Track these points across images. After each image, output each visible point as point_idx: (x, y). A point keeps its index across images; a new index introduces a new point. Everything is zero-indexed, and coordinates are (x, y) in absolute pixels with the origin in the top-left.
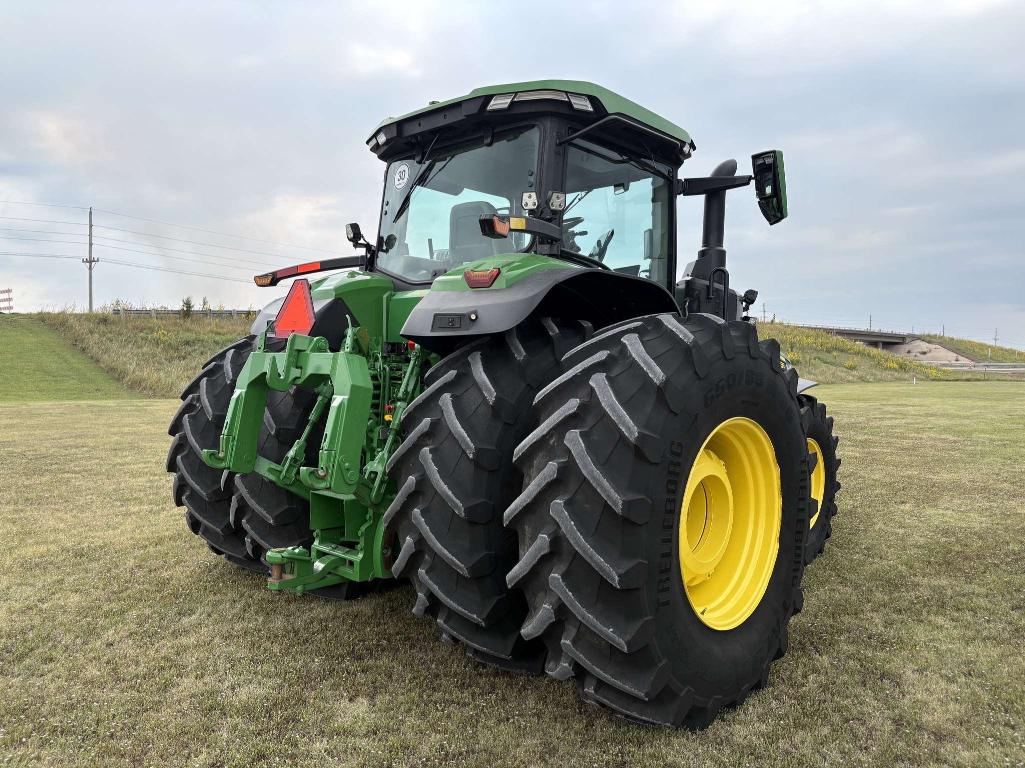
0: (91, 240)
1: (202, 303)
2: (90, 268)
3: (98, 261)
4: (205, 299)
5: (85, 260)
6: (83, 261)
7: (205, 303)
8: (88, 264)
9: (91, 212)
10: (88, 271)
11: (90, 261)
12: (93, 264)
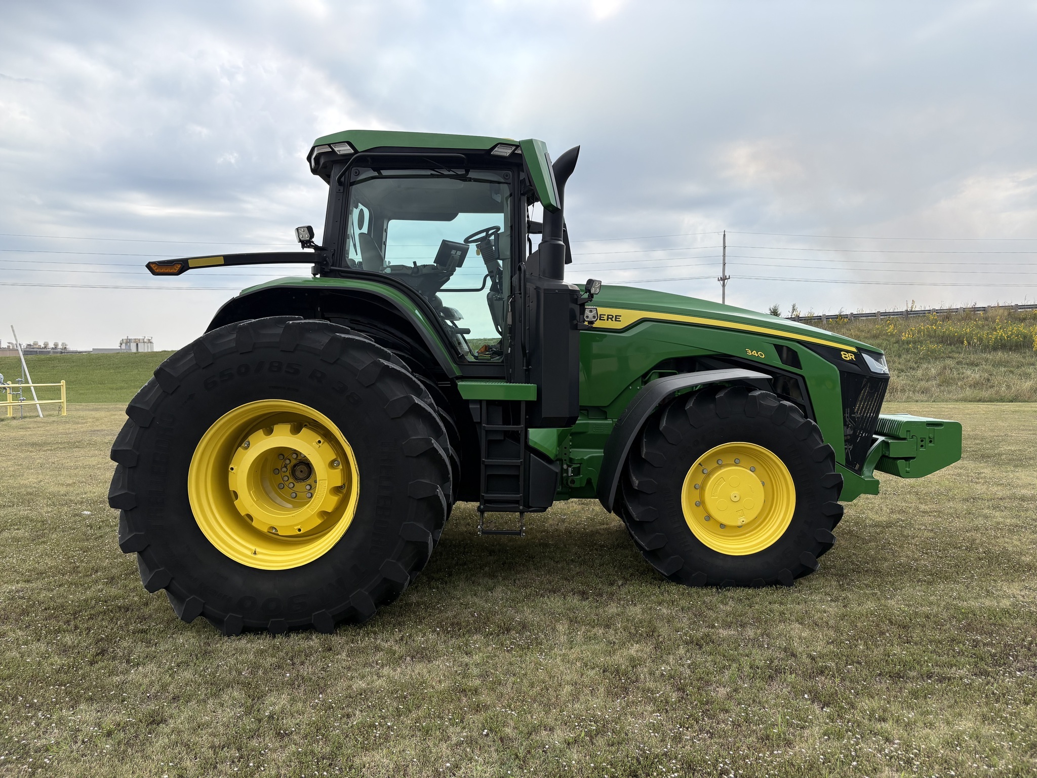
0: (724, 260)
1: (791, 311)
2: (724, 285)
3: (729, 278)
4: (794, 307)
5: (720, 279)
6: (719, 280)
7: (794, 310)
8: (722, 282)
9: (724, 235)
10: (721, 288)
11: (724, 279)
12: (726, 281)
